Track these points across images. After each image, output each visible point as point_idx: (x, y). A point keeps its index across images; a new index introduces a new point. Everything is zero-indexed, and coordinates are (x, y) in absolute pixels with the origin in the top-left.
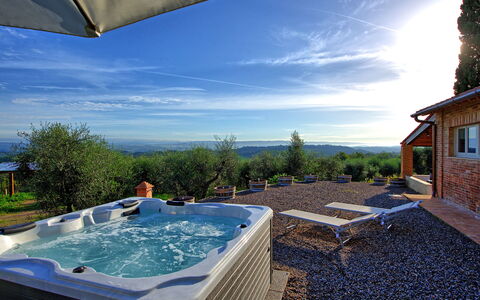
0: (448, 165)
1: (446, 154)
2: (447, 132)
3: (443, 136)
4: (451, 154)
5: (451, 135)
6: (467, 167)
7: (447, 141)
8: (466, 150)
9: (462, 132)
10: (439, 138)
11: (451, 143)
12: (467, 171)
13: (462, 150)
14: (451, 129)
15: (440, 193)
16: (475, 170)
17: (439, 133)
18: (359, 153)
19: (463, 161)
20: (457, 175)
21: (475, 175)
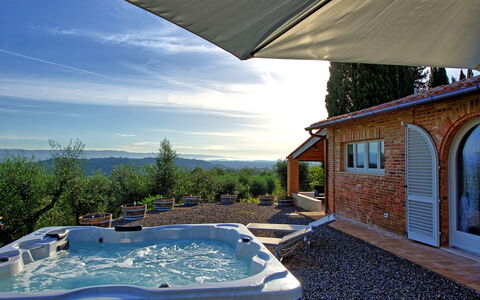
0: (340, 179)
1: (338, 169)
2: (338, 147)
3: (334, 150)
4: (342, 170)
5: (342, 150)
6: (358, 181)
7: (338, 156)
8: (355, 165)
9: (350, 147)
10: (330, 153)
11: (342, 158)
12: (358, 185)
13: (351, 165)
14: (342, 144)
15: (331, 209)
16: (366, 184)
17: (330, 148)
18: (220, 169)
19: (354, 175)
20: (348, 190)
21: (365, 189)
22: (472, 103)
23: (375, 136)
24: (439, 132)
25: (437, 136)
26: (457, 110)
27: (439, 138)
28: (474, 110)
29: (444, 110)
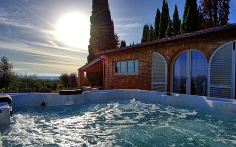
0: (111, 78)
4: (112, 74)
5: (113, 65)
6: (123, 78)
8: (119, 71)
9: (116, 64)
10: (106, 66)
11: (113, 68)
12: (123, 80)
14: (113, 62)
16: (127, 79)
17: (106, 64)
19: (120, 76)
20: (117, 82)
21: (127, 81)
22: (185, 43)
23: (133, 58)
24: (168, 55)
25: (167, 57)
26: (178, 46)
27: (168, 58)
28: (186, 46)
29: (171, 46)
